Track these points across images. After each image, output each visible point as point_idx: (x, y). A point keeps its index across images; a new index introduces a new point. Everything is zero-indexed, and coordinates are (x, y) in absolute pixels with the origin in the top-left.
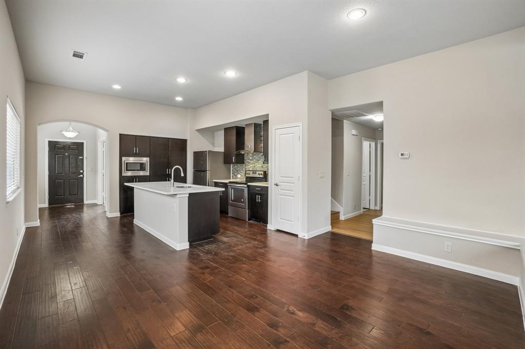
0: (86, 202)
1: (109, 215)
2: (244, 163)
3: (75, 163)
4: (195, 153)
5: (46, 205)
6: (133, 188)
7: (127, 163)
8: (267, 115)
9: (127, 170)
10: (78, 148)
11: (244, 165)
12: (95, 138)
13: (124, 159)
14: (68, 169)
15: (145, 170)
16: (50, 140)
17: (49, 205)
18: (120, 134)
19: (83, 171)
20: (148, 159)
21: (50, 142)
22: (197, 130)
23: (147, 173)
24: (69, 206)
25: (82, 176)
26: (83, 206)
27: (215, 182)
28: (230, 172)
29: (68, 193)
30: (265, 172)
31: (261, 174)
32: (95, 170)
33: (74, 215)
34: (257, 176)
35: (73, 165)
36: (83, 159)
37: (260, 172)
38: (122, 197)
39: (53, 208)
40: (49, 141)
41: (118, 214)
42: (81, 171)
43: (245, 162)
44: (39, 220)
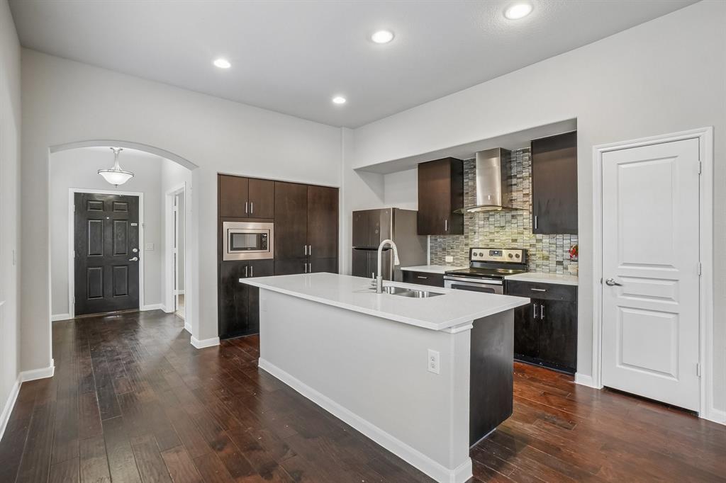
0: (143, 308)
1: (197, 342)
2: (462, 233)
3: (123, 235)
4: (356, 214)
5: (70, 315)
6: (258, 288)
7: (232, 234)
8: (574, 121)
9: (232, 249)
10: (127, 207)
11: (462, 238)
12: (158, 186)
13: (226, 225)
14: (111, 247)
15: (266, 249)
16: (77, 192)
17: (76, 314)
18: (219, 175)
19: (139, 250)
20: (270, 226)
21: (77, 195)
22: (355, 170)
23: (269, 254)
24: (112, 316)
25: (135, 259)
26: (138, 317)
27: (404, 271)
28: (426, 251)
29: (111, 291)
30: (525, 252)
31: (517, 256)
32: (159, 249)
33: (126, 341)
34: (505, 258)
35: (120, 239)
36: (137, 228)
37: (514, 253)
38: (222, 304)
39: (83, 320)
40: (75, 193)
41: (215, 341)
42: (135, 250)
43: (465, 231)
44: (52, 361)
